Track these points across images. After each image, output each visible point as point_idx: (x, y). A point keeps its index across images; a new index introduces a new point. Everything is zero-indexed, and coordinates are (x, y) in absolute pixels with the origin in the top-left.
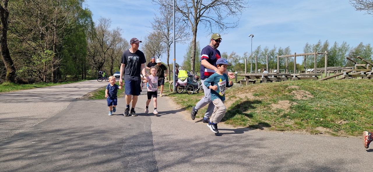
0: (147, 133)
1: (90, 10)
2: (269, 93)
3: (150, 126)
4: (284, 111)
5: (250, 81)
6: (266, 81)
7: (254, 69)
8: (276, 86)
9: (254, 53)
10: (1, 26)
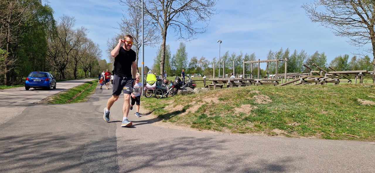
0: (111, 139)
2: (233, 97)
3: (115, 131)
4: (246, 114)
5: (217, 86)
6: (232, 86)
7: (221, 74)
8: (240, 91)
9: (223, 58)
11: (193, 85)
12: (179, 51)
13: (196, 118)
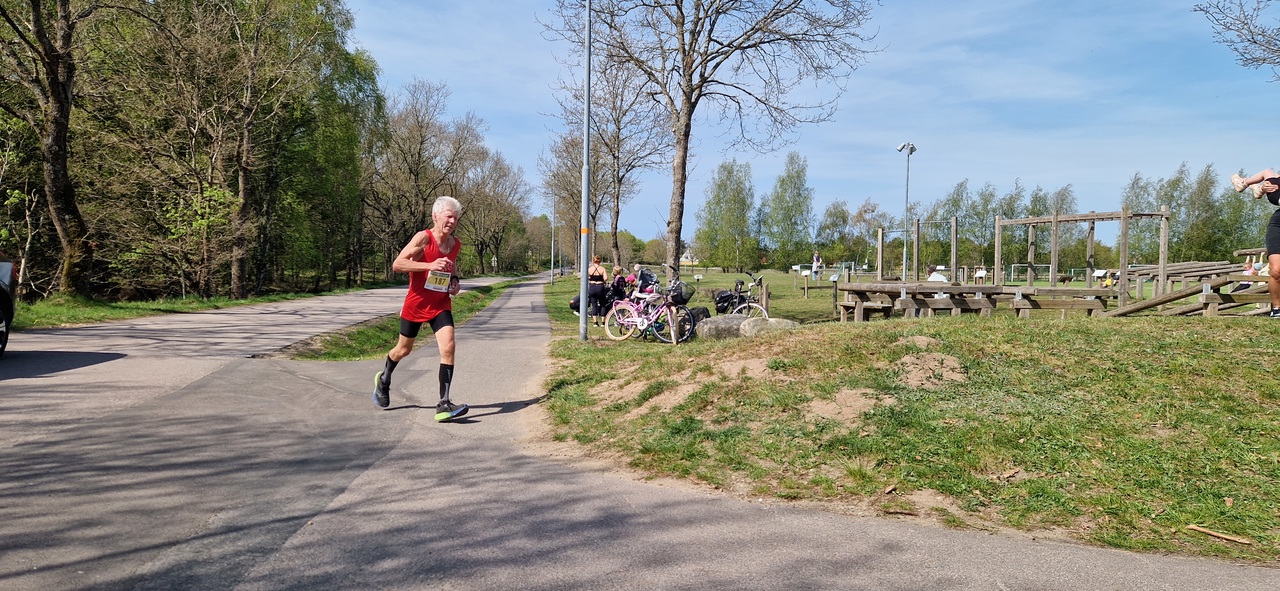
1: (372, 56)
2: (825, 359)
5: (867, 310)
9: (945, 206)
10: (48, 107)
13: (660, 432)
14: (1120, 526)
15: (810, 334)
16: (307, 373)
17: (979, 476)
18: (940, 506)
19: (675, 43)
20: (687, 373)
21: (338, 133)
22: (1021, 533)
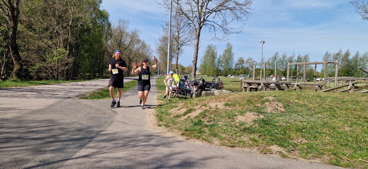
2: (241, 103)
5: (251, 88)
6: (265, 89)
8: (252, 96)
9: (272, 59)
10: (11, 23)
11: (220, 86)
12: (225, 51)
13: (191, 124)
14: (337, 159)
15: (236, 95)
16: (84, 103)
17: (291, 141)
18: (280, 151)
19: (196, 9)
20: (199, 106)
21: (97, 33)
22: (306, 160)
